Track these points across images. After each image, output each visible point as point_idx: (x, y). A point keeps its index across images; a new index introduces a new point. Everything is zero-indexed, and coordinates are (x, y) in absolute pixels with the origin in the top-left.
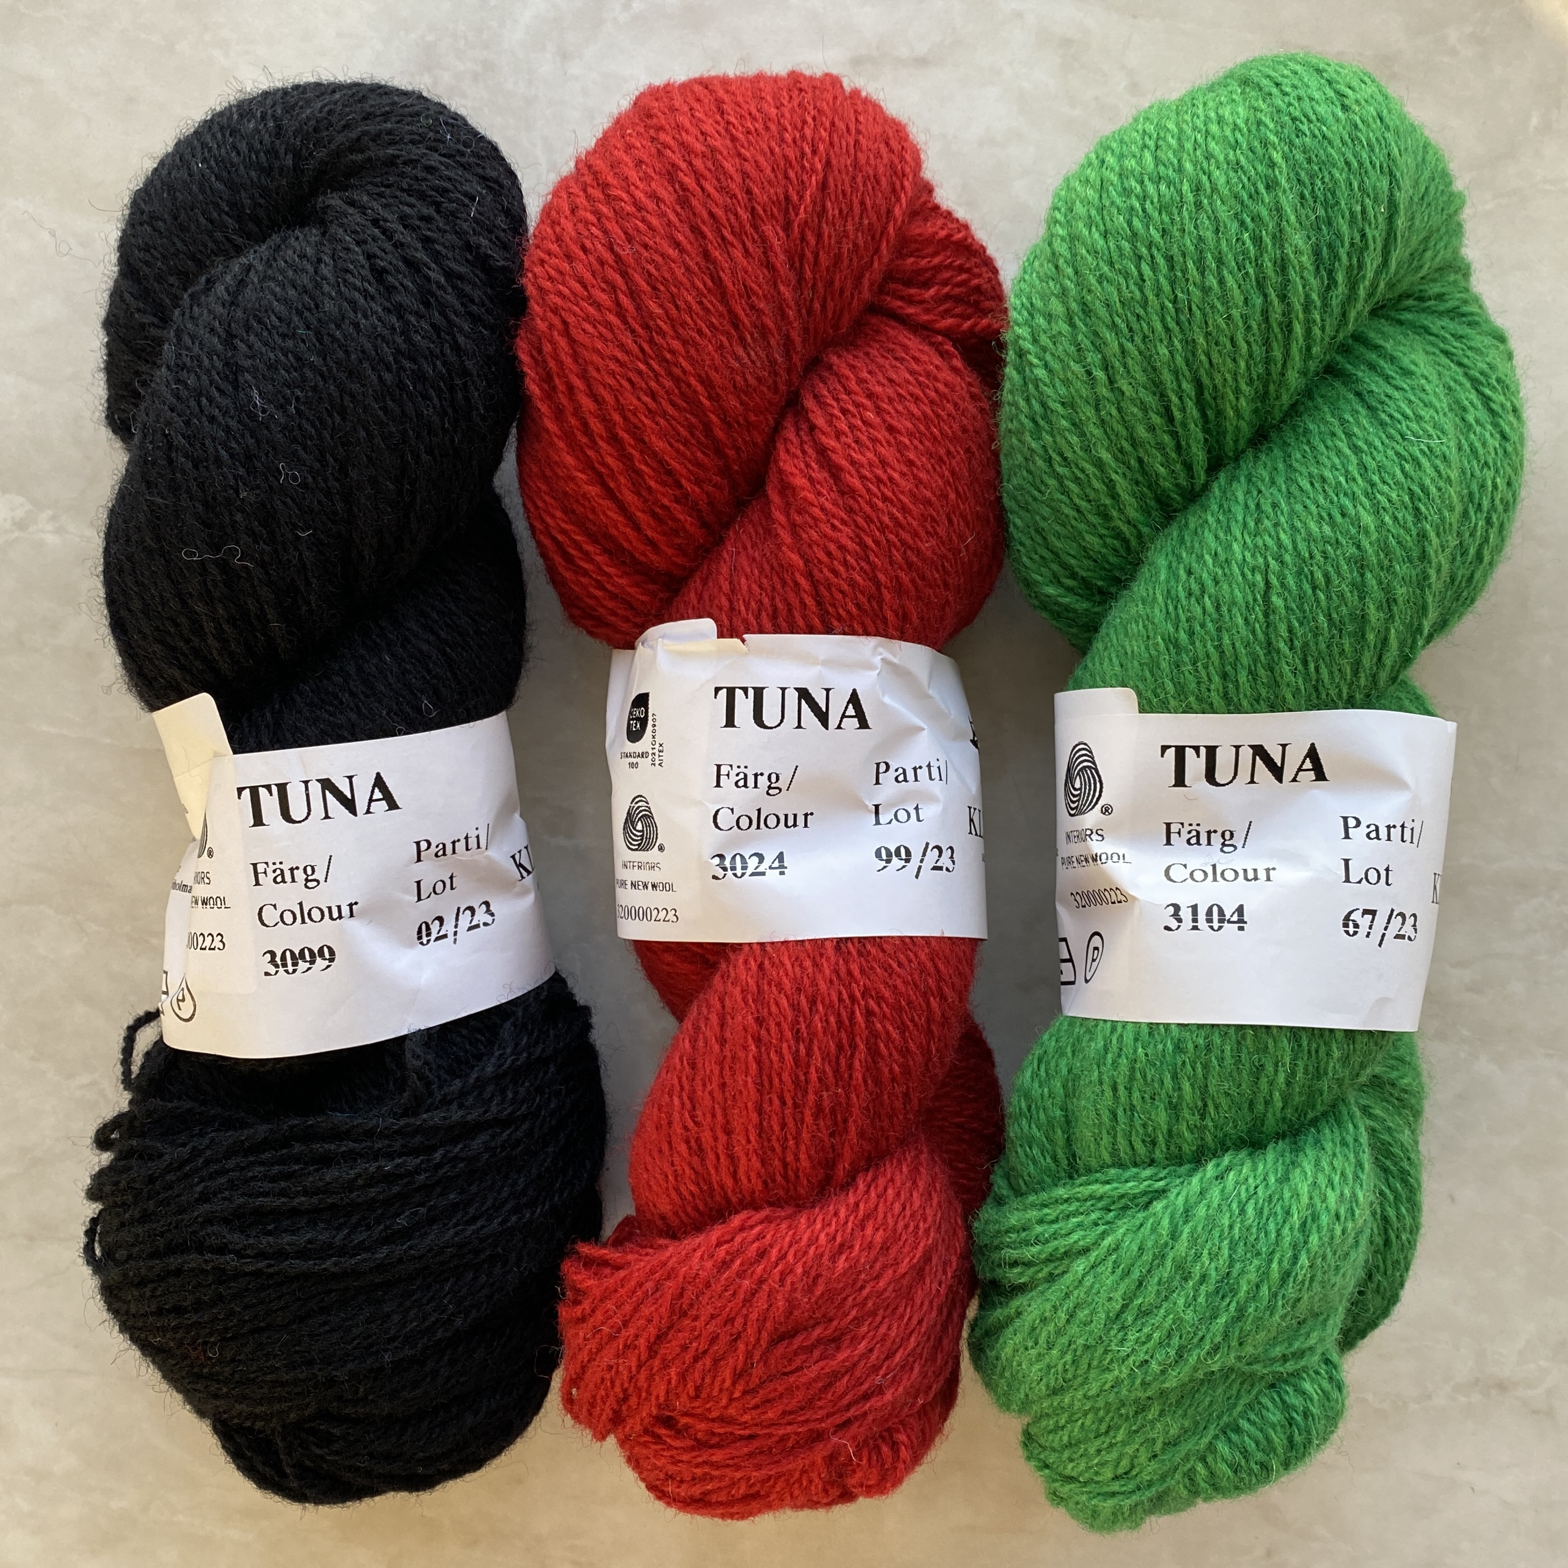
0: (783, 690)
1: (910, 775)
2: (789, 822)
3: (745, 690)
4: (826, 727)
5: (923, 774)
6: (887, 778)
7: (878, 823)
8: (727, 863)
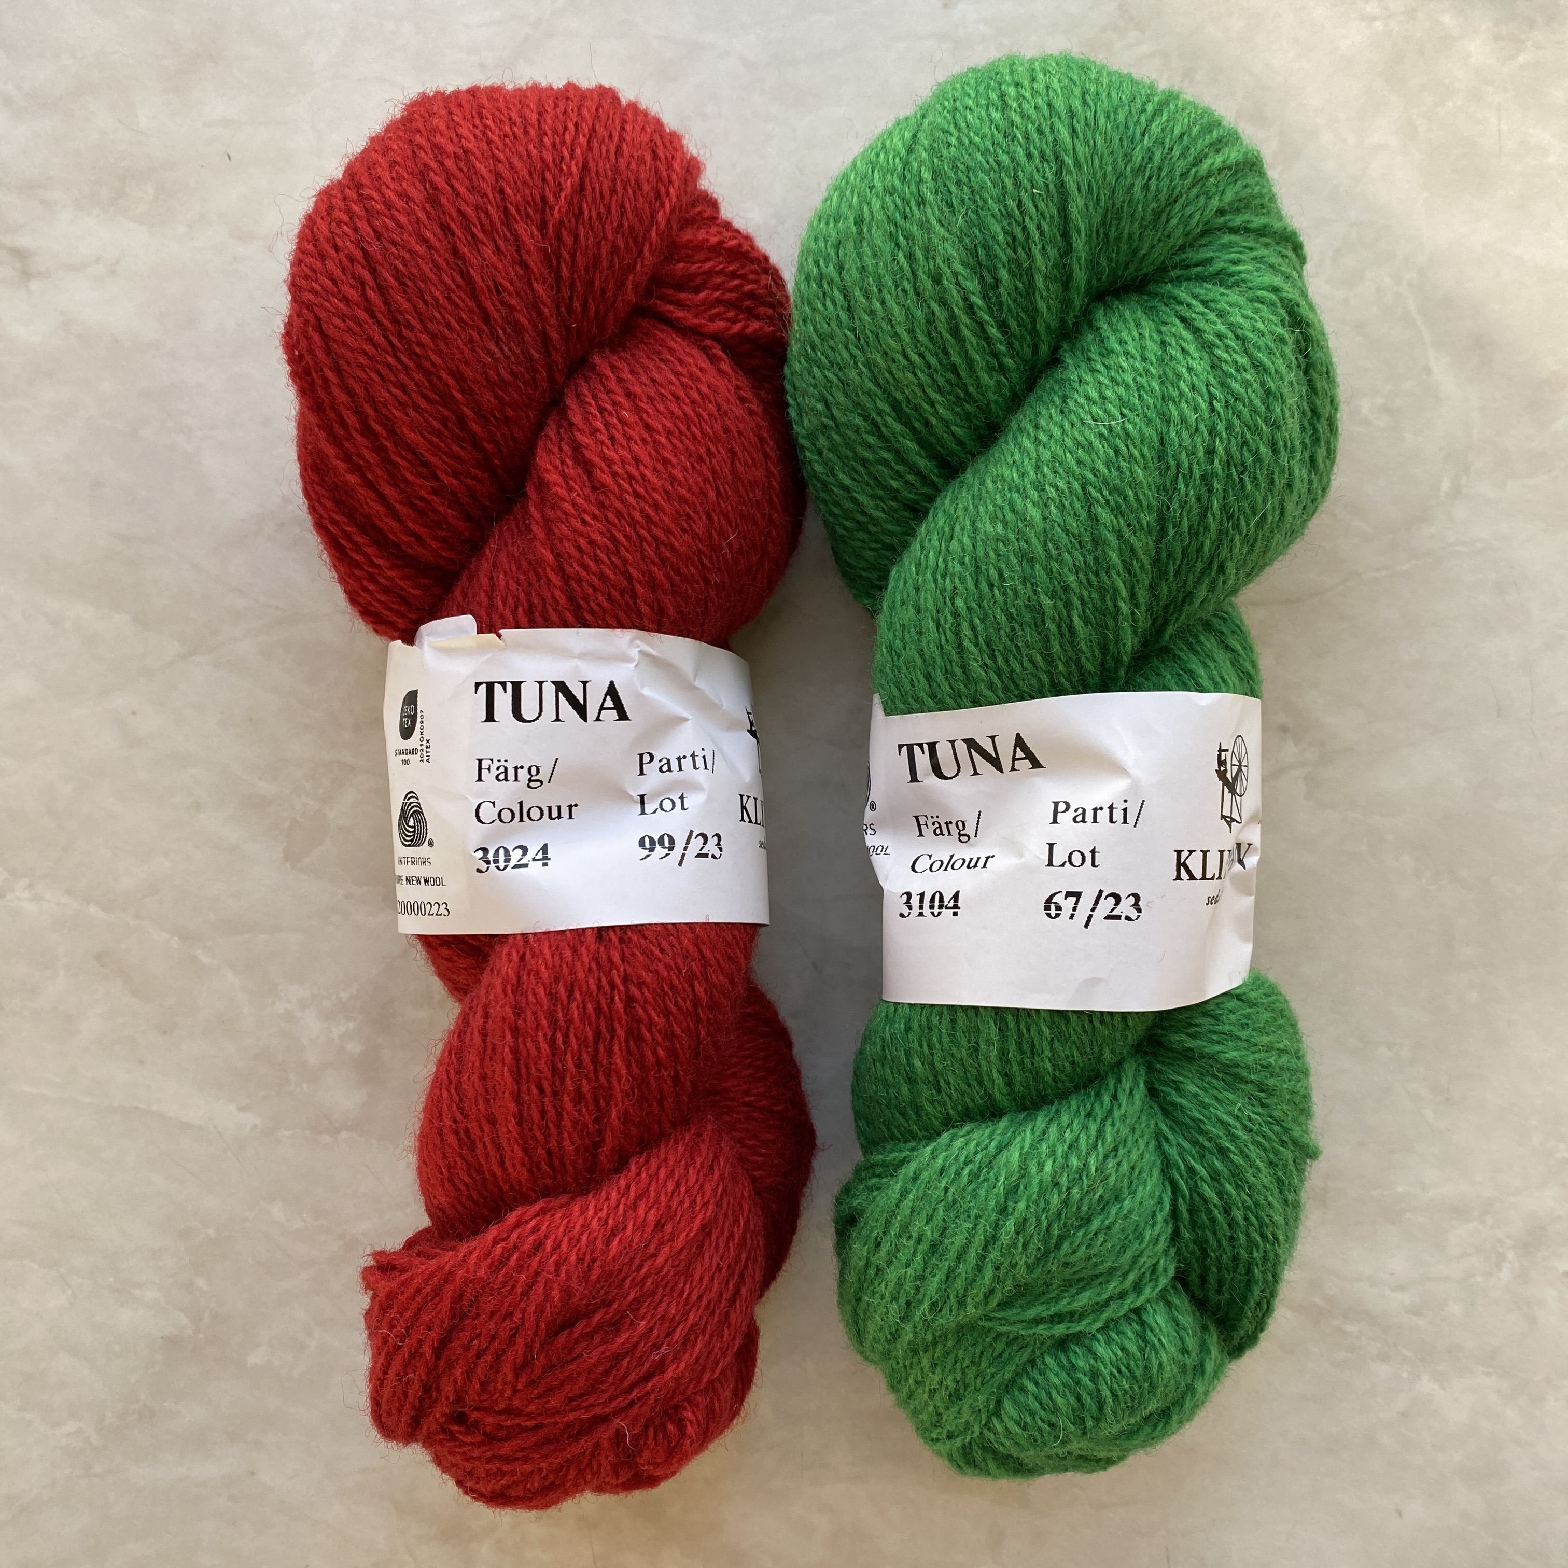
0: (541, 683)
1: (674, 765)
2: (553, 814)
3: (503, 684)
4: (585, 720)
5: (687, 763)
6: (651, 769)
7: (643, 812)
8: (490, 856)
